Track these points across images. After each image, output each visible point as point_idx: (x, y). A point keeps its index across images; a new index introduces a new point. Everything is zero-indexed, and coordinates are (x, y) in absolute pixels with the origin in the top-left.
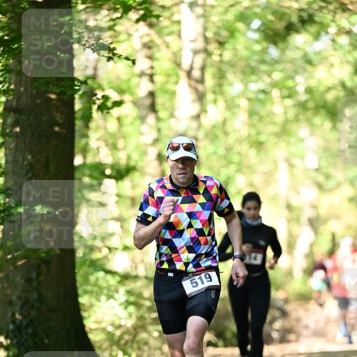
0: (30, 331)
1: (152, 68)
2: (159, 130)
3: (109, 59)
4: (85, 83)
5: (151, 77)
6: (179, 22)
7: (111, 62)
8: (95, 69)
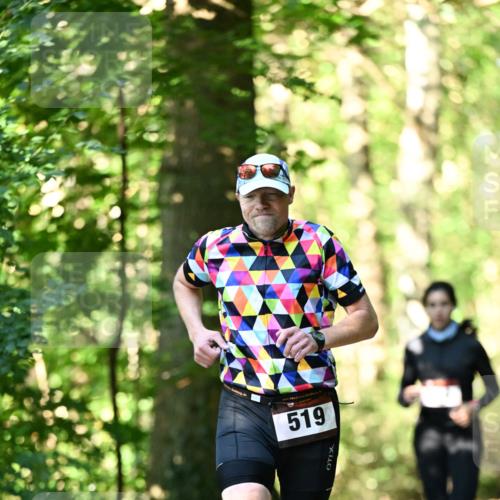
0: (196, 479)
1: (366, 112)
2: (376, 200)
3: (306, 98)
4: (272, 132)
5: (364, 125)
6: (402, 49)
7: (309, 102)
8: (287, 112)
